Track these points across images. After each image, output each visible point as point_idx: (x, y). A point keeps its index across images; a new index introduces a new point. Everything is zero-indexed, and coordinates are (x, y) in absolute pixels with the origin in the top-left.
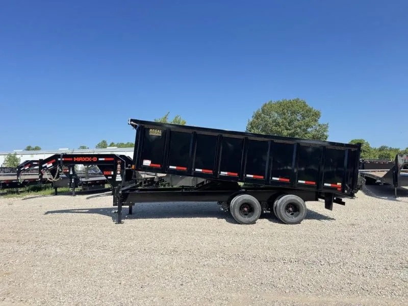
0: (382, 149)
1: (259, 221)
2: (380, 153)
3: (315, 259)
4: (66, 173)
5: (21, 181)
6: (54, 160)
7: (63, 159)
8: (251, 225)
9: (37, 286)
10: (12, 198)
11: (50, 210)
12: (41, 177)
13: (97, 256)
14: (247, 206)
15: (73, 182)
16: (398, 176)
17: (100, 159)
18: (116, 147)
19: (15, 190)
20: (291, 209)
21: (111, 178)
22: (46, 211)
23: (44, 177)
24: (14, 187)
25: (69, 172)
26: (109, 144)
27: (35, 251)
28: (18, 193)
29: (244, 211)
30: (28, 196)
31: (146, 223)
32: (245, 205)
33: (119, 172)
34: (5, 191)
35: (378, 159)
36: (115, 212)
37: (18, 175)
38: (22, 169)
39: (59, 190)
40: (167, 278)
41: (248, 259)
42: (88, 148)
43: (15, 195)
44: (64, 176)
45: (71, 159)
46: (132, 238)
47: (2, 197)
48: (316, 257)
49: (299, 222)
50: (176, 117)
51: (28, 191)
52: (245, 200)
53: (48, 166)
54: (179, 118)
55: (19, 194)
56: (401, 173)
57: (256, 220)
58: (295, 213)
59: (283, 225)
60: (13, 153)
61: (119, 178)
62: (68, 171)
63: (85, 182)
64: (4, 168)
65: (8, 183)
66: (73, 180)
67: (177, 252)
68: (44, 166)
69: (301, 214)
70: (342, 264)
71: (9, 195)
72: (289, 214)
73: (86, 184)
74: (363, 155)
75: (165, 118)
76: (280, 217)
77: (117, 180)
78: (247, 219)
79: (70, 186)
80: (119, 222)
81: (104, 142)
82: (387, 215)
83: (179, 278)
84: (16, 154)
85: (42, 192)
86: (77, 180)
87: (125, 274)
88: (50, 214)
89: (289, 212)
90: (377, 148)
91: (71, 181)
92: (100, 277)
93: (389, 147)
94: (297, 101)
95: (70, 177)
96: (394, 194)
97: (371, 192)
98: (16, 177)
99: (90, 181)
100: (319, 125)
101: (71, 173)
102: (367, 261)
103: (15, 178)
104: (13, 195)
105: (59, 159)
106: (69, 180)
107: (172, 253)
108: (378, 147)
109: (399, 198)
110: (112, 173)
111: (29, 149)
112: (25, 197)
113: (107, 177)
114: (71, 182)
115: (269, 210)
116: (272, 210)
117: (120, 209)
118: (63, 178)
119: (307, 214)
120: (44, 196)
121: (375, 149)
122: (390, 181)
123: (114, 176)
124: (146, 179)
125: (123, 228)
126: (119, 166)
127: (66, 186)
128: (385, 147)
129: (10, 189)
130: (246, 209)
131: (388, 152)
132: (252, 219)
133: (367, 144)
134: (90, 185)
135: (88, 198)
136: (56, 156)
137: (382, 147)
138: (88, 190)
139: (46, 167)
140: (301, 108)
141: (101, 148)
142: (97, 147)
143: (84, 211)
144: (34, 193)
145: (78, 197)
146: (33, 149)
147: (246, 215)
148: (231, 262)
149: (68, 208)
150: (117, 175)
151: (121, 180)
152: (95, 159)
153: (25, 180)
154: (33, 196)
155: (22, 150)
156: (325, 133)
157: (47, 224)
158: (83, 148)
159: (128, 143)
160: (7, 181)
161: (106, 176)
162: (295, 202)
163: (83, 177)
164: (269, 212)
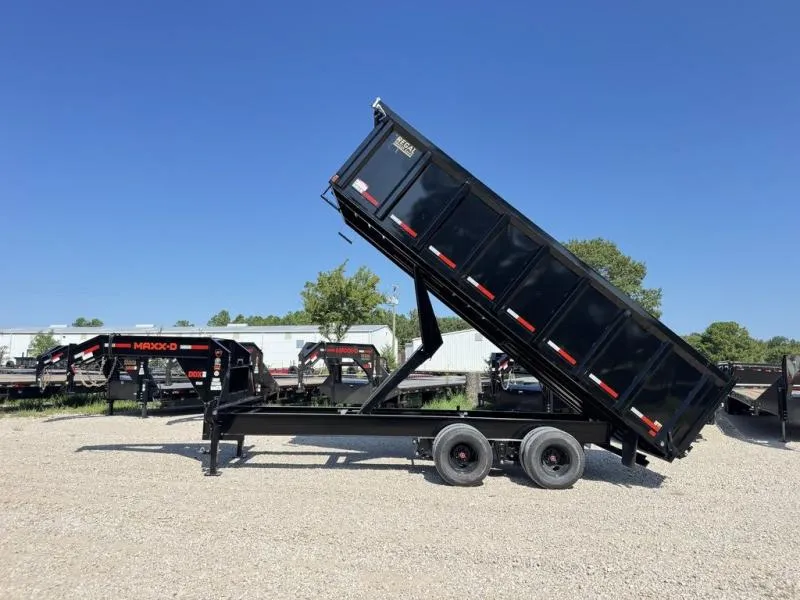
0: (775, 342)
1: (488, 479)
2: (770, 351)
3: (578, 561)
4: (131, 373)
5: (43, 386)
6: (97, 347)
7: (114, 345)
8: (471, 488)
9: (13, 593)
10: (25, 419)
11: (88, 445)
12: (70, 378)
13: (149, 538)
14: (466, 449)
15: (144, 389)
16: (788, 398)
17: (183, 347)
18: (245, 325)
19: (36, 402)
20: (553, 458)
21: (201, 383)
22: (82, 445)
23: (76, 379)
24: (34, 397)
25: (138, 370)
26: (233, 319)
27: (32, 522)
28: (39, 408)
29: (460, 459)
30: (56, 415)
31: (264, 475)
32: (461, 446)
33: (217, 373)
34: (17, 403)
35: (764, 362)
36: (205, 453)
37: (38, 373)
38: (46, 362)
39: (117, 405)
40: (270, 587)
41: (444, 556)
42: (193, 325)
43: (34, 411)
44: (128, 378)
45: (128, 346)
46: (228, 505)
47: (8, 415)
48: (584, 559)
49: (568, 486)
50: (361, 270)
51: (60, 406)
52: (461, 436)
53: (84, 358)
54: (366, 270)
55: (41, 411)
56: (793, 393)
57: (483, 477)
58: (561, 467)
59: (537, 490)
60: (46, 332)
61: (216, 385)
62: (135, 368)
63: (167, 390)
64: (28, 359)
65: (20, 388)
66: (144, 386)
67: (306, 536)
68: (76, 357)
69: (572, 468)
70: (631, 573)
71: (22, 412)
72: (550, 469)
73: (169, 395)
74: (737, 355)
75: (340, 270)
76: (530, 474)
77: (212, 388)
78: (462, 475)
79: (138, 398)
80: (213, 472)
81: (224, 314)
82: (755, 477)
83: (295, 588)
84: (52, 333)
85: (87, 408)
86: (152, 386)
87: (190, 577)
88: (85, 452)
89: (550, 463)
90: (765, 341)
91: (141, 388)
92: (139, 580)
93: (790, 339)
94: (598, 243)
95: (139, 380)
96: (781, 435)
97: (736, 430)
98: (35, 377)
99: (176, 390)
100: (644, 292)
101: (142, 372)
102: (684, 569)
103: (31, 378)
104: (28, 413)
105: (106, 345)
106: (136, 386)
107: (296, 539)
108: (767, 338)
109: (791, 444)
110: (204, 374)
111: (80, 323)
112: (50, 417)
113: (194, 384)
114: (141, 390)
115: (510, 459)
116: (516, 459)
117: (214, 446)
118: (126, 381)
119: (585, 469)
120: (89, 415)
121: (760, 343)
122: (772, 408)
123: (208, 381)
124: (285, 388)
125: (216, 483)
126: (218, 361)
127: (131, 398)
128: (783, 339)
129: (27, 400)
130: (462, 455)
131: (788, 350)
132: (472, 476)
133: (745, 332)
134: (177, 397)
135: (169, 423)
136: (102, 339)
137: (775, 338)
138: (173, 406)
139: (80, 358)
140: (606, 257)
141: (218, 325)
142: (209, 324)
143: (153, 448)
144: (71, 409)
145: (151, 419)
146: (89, 325)
147: (464, 466)
148: (406, 562)
149: (125, 441)
150: (214, 380)
151: (220, 388)
152: (173, 347)
153: (53, 383)
154: (65, 415)
155: (65, 326)
156: (655, 309)
157: (74, 471)
158: (183, 324)
159: (270, 317)
160: (20, 383)
161: (193, 380)
162: (561, 443)
163: (163, 382)
164: (512, 462)
